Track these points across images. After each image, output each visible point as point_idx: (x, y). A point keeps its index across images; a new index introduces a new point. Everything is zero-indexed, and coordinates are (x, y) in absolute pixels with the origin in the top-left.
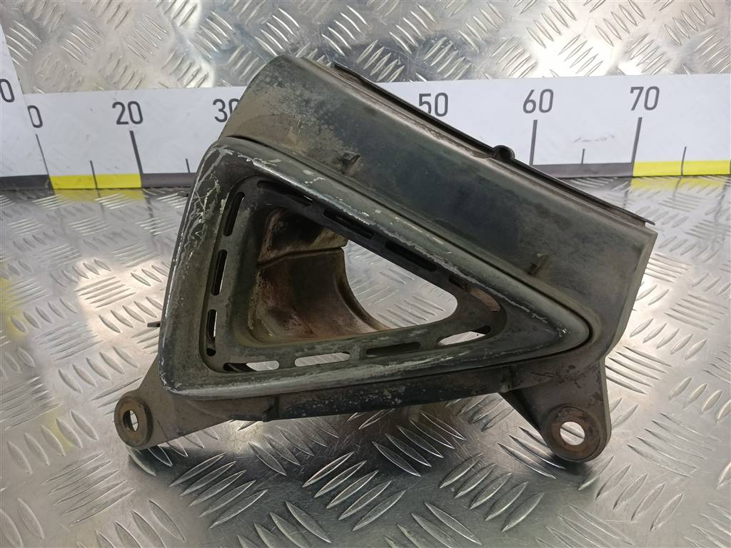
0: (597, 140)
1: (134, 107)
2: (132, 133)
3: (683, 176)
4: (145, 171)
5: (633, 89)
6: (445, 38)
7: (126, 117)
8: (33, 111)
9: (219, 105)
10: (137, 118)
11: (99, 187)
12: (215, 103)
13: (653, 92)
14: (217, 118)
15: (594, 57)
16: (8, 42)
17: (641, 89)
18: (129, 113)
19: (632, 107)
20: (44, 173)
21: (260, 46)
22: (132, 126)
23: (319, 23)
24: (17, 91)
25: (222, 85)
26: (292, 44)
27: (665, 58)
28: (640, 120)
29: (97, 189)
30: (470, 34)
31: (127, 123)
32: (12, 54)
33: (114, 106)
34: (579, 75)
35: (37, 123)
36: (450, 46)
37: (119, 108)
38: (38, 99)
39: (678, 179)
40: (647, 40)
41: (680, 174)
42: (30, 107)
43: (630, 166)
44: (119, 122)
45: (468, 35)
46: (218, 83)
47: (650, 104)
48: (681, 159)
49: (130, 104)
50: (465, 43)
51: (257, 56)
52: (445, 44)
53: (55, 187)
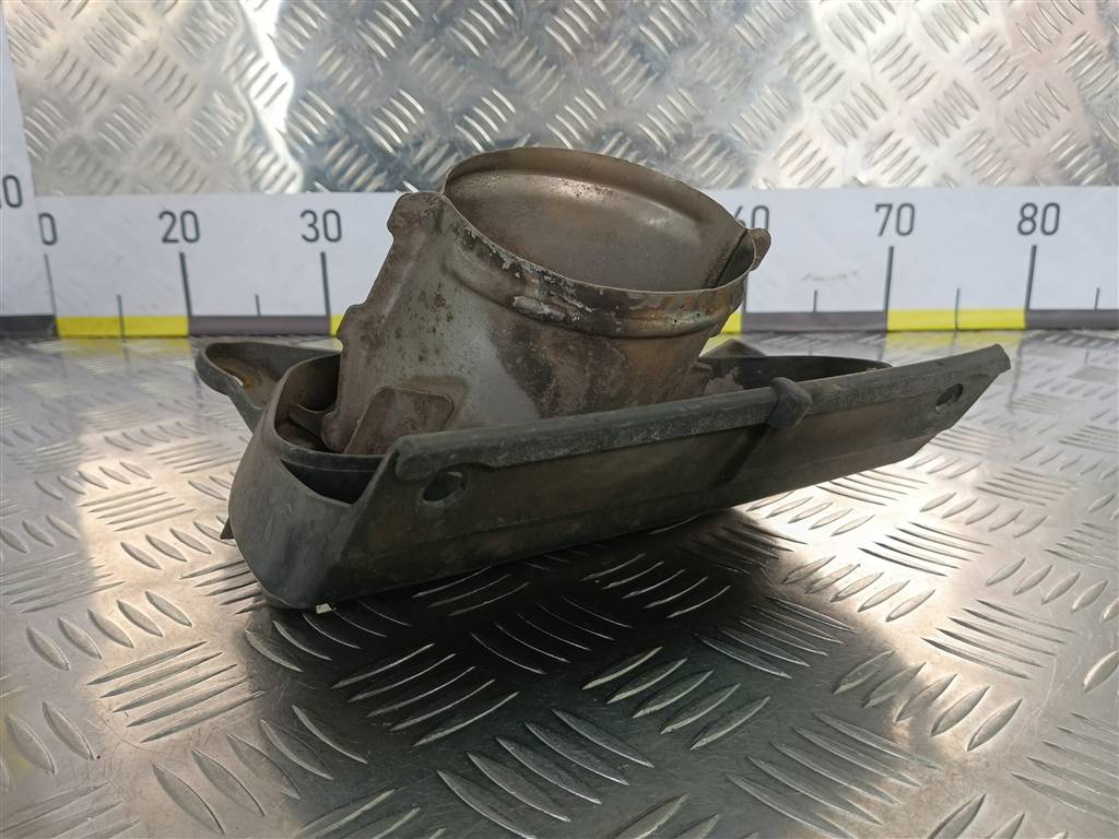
0: (834, 278)
1: (189, 219)
2: (182, 257)
3: (957, 330)
4: (196, 312)
5: (878, 207)
6: (620, 134)
7: (176, 233)
8: (46, 221)
9: (309, 218)
10: (191, 234)
11: (128, 333)
12: (303, 215)
13: (906, 212)
14: (305, 238)
15: (823, 162)
16: (27, 125)
17: (890, 207)
18: (181, 227)
19: (878, 230)
20: (47, 311)
21: (370, 139)
22: (183, 246)
23: (451, 110)
24: (27, 192)
25: (314, 190)
26: (415, 137)
27: (918, 164)
28: (892, 250)
29: (124, 337)
30: (654, 128)
31: (175, 241)
32: (29, 142)
33: (161, 216)
34: (804, 186)
35: (49, 237)
36: (627, 144)
37: (168, 219)
38: (56, 204)
39: (951, 335)
40: (892, 140)
41: (953, 326)
42: (42, 216)
43: (883, 316)
44: (166, 240)
45: (652, 129)
46: (309, 187)
47: (905, 227)
48: (953, 307)
49: (184, 213)
50: (648, 140)
51: (365, 152)
52: (621, 142)
53: (62, 332)
